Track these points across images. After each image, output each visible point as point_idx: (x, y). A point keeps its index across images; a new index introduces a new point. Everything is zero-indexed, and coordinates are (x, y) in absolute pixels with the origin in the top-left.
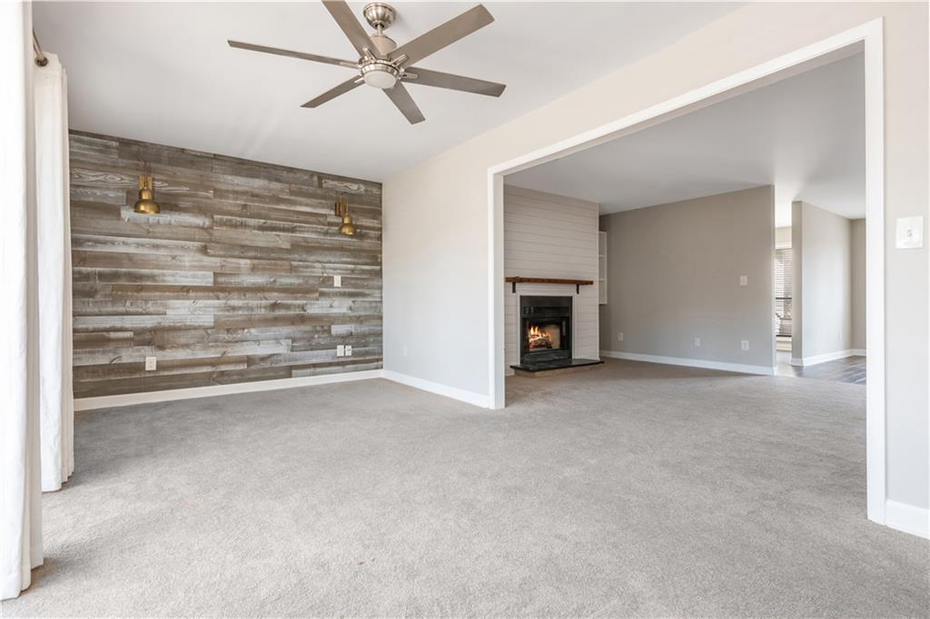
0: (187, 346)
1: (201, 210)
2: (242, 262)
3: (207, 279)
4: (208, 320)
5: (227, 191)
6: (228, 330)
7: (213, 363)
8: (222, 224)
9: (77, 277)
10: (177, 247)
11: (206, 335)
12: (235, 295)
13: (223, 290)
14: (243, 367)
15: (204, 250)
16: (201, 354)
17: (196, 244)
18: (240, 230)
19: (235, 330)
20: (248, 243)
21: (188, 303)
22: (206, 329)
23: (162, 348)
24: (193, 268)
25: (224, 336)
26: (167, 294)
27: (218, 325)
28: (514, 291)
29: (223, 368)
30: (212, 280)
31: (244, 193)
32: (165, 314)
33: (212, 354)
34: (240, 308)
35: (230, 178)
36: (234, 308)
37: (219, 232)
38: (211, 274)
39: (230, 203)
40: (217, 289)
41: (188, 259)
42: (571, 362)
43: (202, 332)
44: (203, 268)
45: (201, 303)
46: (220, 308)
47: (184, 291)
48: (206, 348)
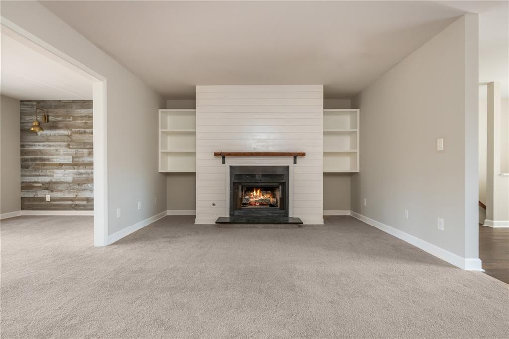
0: (61, 191)
1: (67, 127)
2: (85, 151)
3: (69, 160)
4: (69, 179)
5: (78, 117)
6: (78, 184)
7: (72, 200)
8: (76, 133)
9: (23, 160)
10: (57, 146)
11: (69, 186)
12: (81, 167)
13: (76, 165)
14: (85, 202)
15: (68, 146)
16: (67, 195)
17: (65, 143)
18: (83, 135)
19: (82, 185)
20: (86, 141)
21: (62, 171)
22: (69, 183)
23: (52, 191)
24: (64, 155)
25: (76, 187)
26: (54, 167)
27: (74, 182)
28: (224, 162)
29: (76, 202)
30: (71, 160)
31: (86, 117)
32: (53, 176)
33: (72, 195)
34: (84, 174)
35: (79, 110)
36: (81, 174)
37: (75, 137)
38: (71, 157)
39: (79, 122)
40: (74, 165)
41: (62, 150)
42: (288, 220)
43: (67, 185)
44: (68, 154)
45: (67, 171)
46: (75, 174)
47: (61, 165)
48: (69, 192)
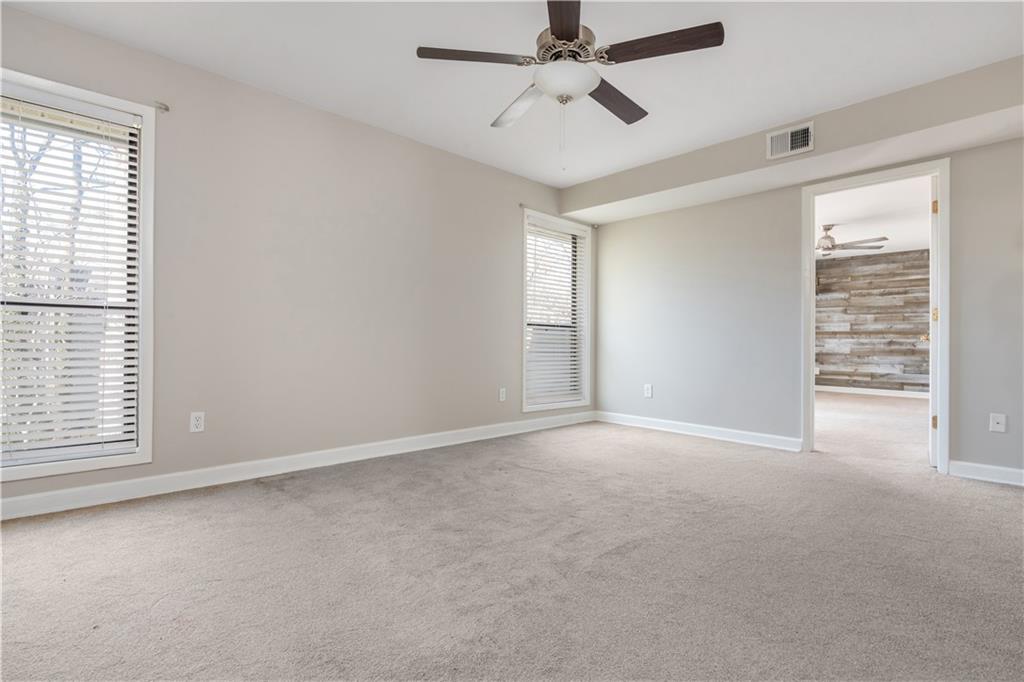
0: (834, 364)
1: (843, 289)
2: (869, 316)
3: (846, 327)
4: (846, 350)
5: (859, 276)
6: (859, 357)
7: (849, 375)
8: (856, 295)
10: (830, 311)
11: (846, 358)
12: (863, 336)
13: (855, 333)
14: (869, 379)
15: (845, 312)
16: (843, 369)
17: (841, 308)
18: (867, 297)
19: (864, 357)
20: (872, 305)
21: (836, 340)
22: (846, 355)
23: (822, 363)
24: (839, 321)
25: (856, 359)
26: (825, 336)
27: (852, 353)
29: (855, 378)
30: (849, 327)
31: (870, 275)
32: (824, 346)
33: (849, 369)
34: (866, 344)
35: (860, 268)
36: (863, 344)
37: (854, 300)
38: (849, 324)
39: (861, 283)
40: (853, 333)
41: (836, 317)
43: (843, 357)
44: (844, 321)
45: (843, 341)
46: (854, 344)
47: (834, 334)
48: (846, 366)
